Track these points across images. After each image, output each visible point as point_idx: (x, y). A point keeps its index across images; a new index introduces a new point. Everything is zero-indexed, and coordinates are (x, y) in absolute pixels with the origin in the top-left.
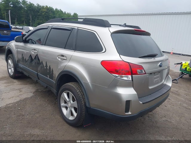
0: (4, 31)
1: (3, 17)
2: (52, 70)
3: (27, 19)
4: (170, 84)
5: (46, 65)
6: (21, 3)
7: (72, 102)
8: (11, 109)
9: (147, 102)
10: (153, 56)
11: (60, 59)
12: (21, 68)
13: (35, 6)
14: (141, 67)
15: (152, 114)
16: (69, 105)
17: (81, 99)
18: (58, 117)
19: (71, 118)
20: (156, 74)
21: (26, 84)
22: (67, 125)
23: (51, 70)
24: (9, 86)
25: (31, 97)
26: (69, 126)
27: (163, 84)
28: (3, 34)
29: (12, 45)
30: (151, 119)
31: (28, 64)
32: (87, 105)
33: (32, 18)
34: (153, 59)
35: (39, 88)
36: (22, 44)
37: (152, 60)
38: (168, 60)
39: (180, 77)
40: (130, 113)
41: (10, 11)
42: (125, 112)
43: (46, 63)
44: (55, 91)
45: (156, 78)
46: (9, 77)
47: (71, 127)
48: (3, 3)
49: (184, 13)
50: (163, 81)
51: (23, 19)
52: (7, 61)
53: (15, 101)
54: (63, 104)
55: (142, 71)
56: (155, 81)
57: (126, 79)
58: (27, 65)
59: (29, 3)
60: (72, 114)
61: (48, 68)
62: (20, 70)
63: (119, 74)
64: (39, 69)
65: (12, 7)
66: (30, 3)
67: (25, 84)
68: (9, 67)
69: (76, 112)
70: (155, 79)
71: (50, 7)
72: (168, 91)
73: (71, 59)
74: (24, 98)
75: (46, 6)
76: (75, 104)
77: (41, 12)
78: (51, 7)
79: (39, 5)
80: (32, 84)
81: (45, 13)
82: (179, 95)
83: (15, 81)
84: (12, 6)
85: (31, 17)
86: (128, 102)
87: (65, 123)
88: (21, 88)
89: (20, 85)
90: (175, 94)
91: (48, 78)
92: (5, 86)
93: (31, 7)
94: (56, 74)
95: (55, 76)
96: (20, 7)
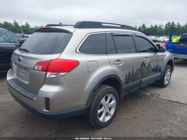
0: (181, 43)
20: (22, 68)
28: (179, 46)
34: (25, 53)
56: (21, 75)
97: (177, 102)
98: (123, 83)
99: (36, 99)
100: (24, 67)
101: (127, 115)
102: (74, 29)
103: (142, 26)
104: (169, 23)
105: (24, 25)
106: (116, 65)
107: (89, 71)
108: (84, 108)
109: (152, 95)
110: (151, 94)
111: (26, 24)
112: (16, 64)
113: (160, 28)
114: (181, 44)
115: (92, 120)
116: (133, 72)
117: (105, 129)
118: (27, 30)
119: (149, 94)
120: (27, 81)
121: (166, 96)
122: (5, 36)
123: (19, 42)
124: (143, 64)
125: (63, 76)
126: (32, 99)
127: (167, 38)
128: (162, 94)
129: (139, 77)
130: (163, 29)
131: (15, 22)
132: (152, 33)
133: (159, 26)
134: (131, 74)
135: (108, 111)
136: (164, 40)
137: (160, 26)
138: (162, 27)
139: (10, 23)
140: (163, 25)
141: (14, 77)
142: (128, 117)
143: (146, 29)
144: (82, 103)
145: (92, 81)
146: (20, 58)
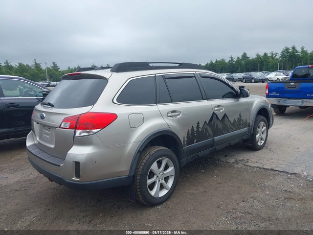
28: (289, 87)
34: (49, 107)
97: (272, 170)
98: (184, 143)
99: (64, 165)
100: (49, 126)
101: (195, 190)
102: (111, 73)
103: (243, 56)
104: (287, 49)
105: (49, 67)
106: (171, 118)
107: (132, 127)
108: (127, 177)
109: (237, 162)
110: (236, 160)
111: (53, 65)
112: (38, 123)
113: (272, 57)
114: (291, 84)
115: (139, 193)
116: (198, 127)
117: (159, 207)
118: (55, 75)
119: (232, 160)
120: (53, 144)
121: (256, 162)
122: (22, 87)
123: (41, 94)
124: (214, 115)
125: (96, 133)
126: (59, 166)
127: (282, 74)
128: (252, 160)
129: (210, 134)
130: (277, 59)
131: (36, 64)
132: (259, 67)
133: (270, 55)
134: (195, 129)
135: (163, 181)
136: (277, 77)
137: (272, 54)
138: (276, 55)
139: (27, 65)
140: (277, 53)
141: (36, 142)
142: (194, 192)
143: (250, 61)
144: (124, 169)
145: (136, 140)
146: (43, 115)
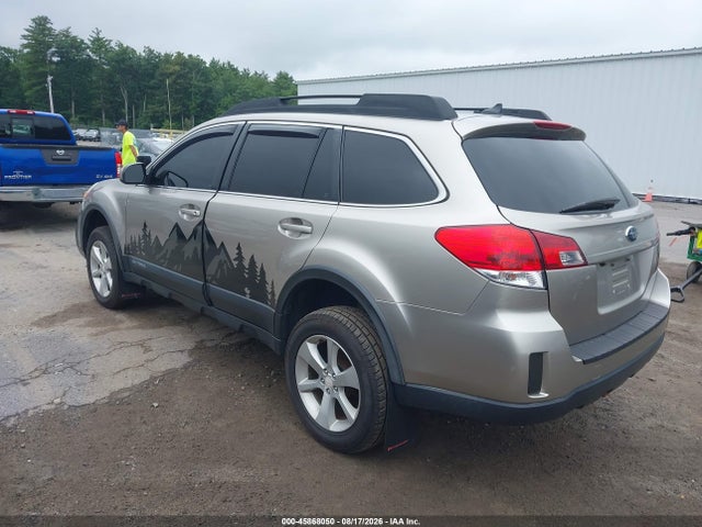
0: (57, 149)
1: (27, 101)
2: (262, 268)
3: (111, 103)
4: (664, 299)
5: (240, 253)
6: (88, 47)
7: (336, 370)
8: (131, 408)
9: (597, 359)
10: (604, 206)
11: (287, 233)
12: (139, 271)
13: (139, 58)
14: (570, 245)
15: (608, 407)
16: (329, 381)
17: (370, 357)
18: (290, 426)
19: (336, 426)
20: (616, 264)
21: (161, 327)
22: (325, 450)
23: (258, 270)
24: (103, 333)
25: (186, 367)
26: (330, 453)
27: (639, 301)
28: (54, 160)
29: (103, 195)
30: (604, 422)
31: (168, 256)
32: (396, 378)
33: (129, 97)
34: (603, 215)
35: (204, 337)
36: (140, 191)
37: (601, 218)
38: (653, 218)
39: (691, 279)
40: (543, 395)
41: (50, 78)
42: (529, 393)
43: (239, 248)
44: (272, 340)
45: (617, 279)
46: (99, 305)
47: (339, 457)
48: (25, 51)
49: (684, 52)
50: (642, 289)
51: (98, 104)
52: (86, 251)
53: (137, 382)
54: (303, 381)
55: (572, 256)
56: (618, 289)
57: (522, 282)
58: (162, 261)
59: (117, 48)
60: (340, 413)
61: (246, 263)
62: (138, 279)
63: (502, 269)
64: (212, 269)
65: (57, 63)
66: (120, 45)
67: (154, 327)
68: (94, 271)
69: (354, 403)
70: (616, 281)
71: (190, 56)
72: (662, 321)
73: (328, 229)
74: (163, 369)
75: (179, 53)
76: (351, 376)
77: (162, 75)
78: (195, 55)
79: (151, 52)
80: (179, 324)
81: (174, 77)
82: (692, 341)
83: (119, 316)
84: (55, 59)
85: (125, 96)
86: (536, 359)
87: (317, 444)
88: (145, 338)
89: (140, 330)
90: (679, 338)
91: (248, 298)
92: (92, 335)
93: (123, 60)
94: (277, 281)
95: (273, 288)
96: (84, 61)
114: (58, 152)
